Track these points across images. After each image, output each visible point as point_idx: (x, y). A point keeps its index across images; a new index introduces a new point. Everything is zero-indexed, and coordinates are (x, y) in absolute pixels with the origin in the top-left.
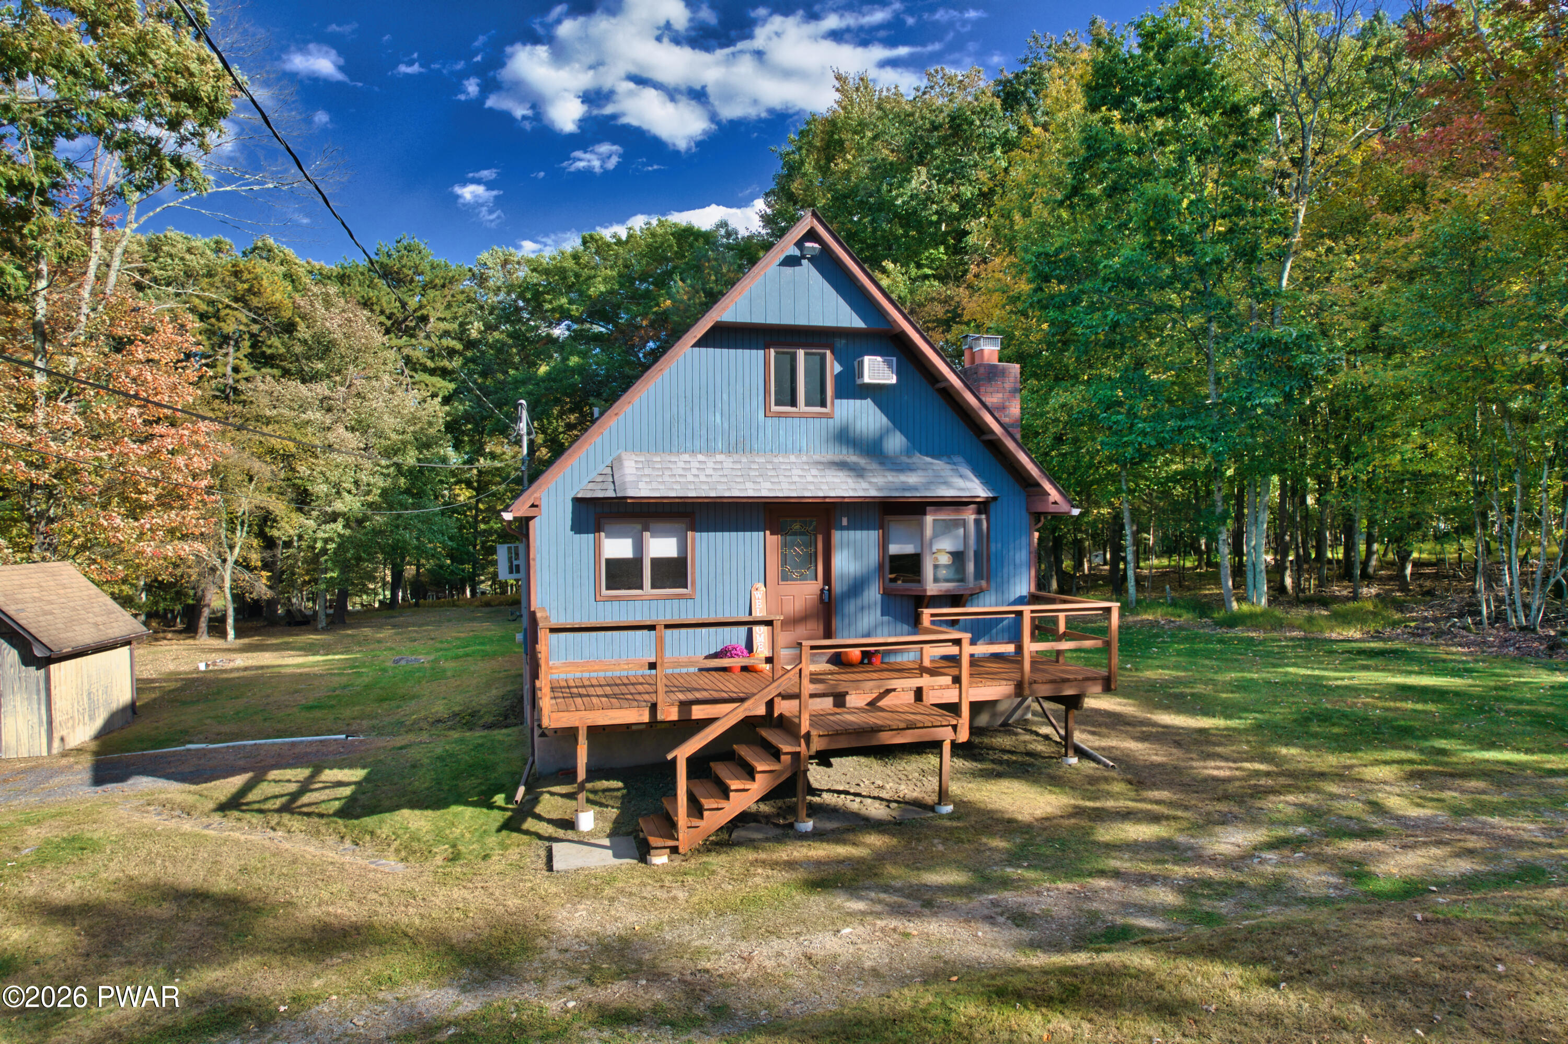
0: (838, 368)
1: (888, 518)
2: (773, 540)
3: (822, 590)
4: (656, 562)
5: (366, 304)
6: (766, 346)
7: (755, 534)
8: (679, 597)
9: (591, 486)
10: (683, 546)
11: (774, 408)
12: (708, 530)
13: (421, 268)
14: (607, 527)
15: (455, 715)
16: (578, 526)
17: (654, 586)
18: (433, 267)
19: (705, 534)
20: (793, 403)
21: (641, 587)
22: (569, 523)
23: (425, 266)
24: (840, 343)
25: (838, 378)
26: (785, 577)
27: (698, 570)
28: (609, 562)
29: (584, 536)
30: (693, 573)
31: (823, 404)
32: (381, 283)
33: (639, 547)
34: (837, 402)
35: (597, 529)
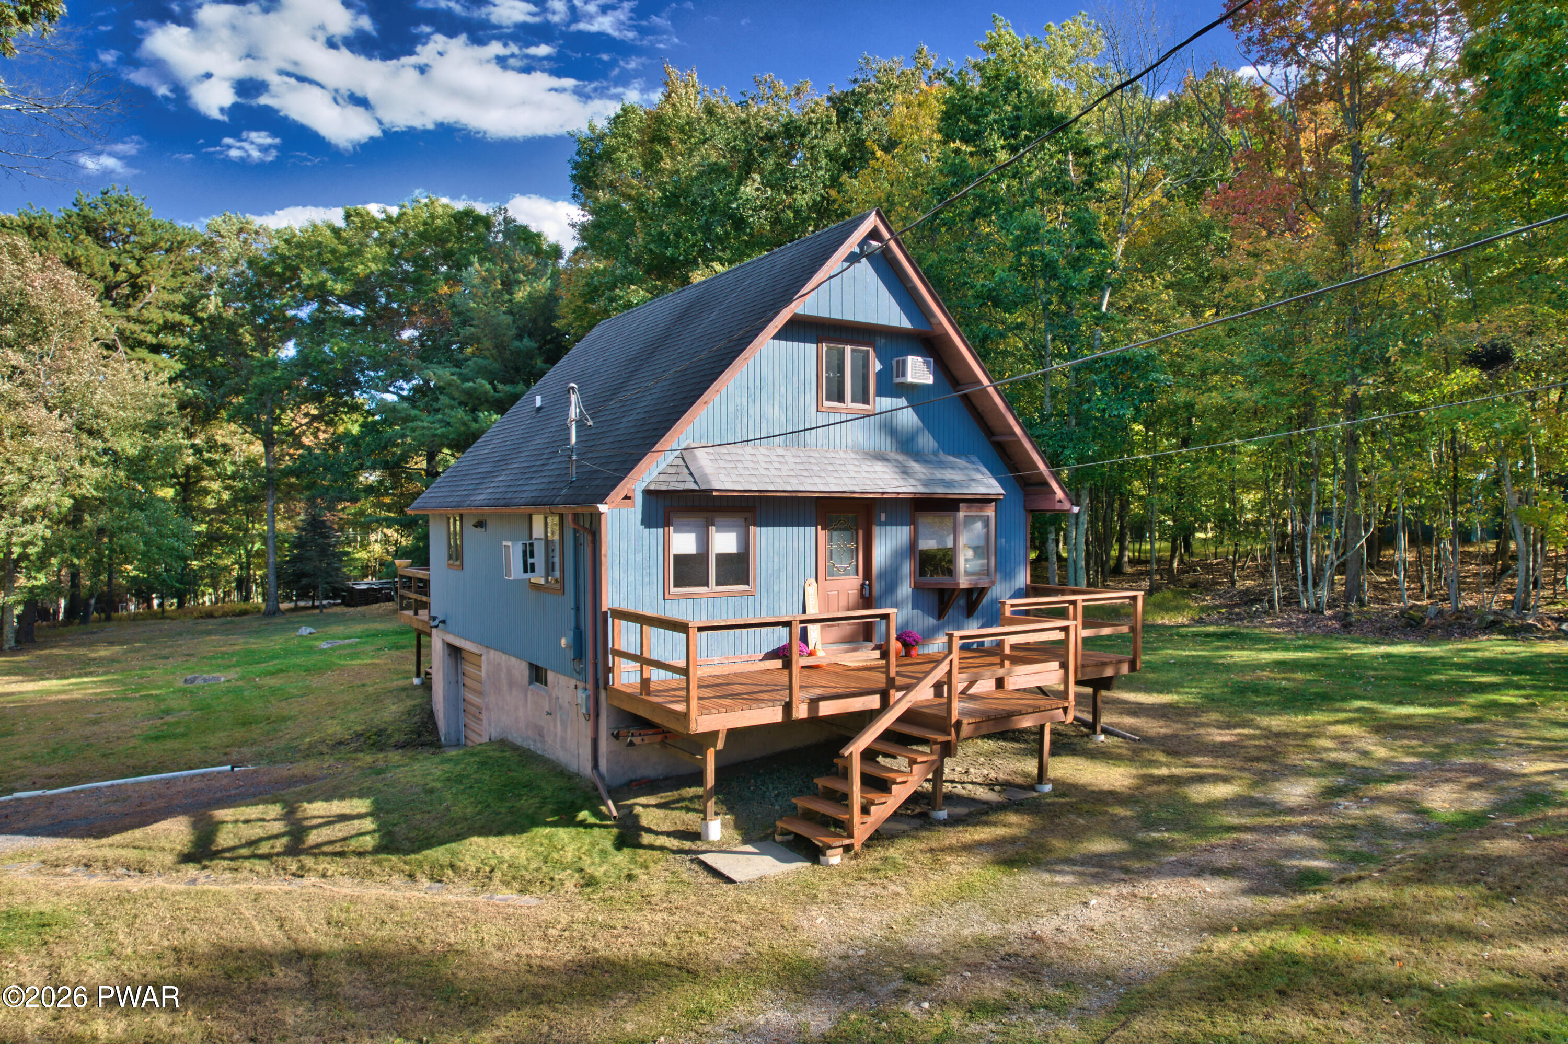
0: (878, 366)
1: (917, 514)
2: (822, 534)
3: (863, 585)
4: (721, 558)
5: (71, 263)
6: (818, 341)
7: (808, 529)
8: (741, 594)
9: (662, 478)
10: (745, 542)
11: (827, 404)
12: (767, 525)
13: (140, 227)
14: (675, 521)
15: (359, 735)
16: (649, 521)
17: (718, 584)
18: (154, 228)
19: (764, 529)
20: (841, 398)
21: (707, 584)
22: (639, 516)
23: (143, 225)
24: (881, 342)
25: (879, 375)
26: (830, 573)
27: (758, 564)
28: (675, 556)
29: (654, 530)
30: (754, 569)
31: (866, 401)
32: (88, 240)
33: (704, 543)
34: (878, 399)
35: (666, 523)
